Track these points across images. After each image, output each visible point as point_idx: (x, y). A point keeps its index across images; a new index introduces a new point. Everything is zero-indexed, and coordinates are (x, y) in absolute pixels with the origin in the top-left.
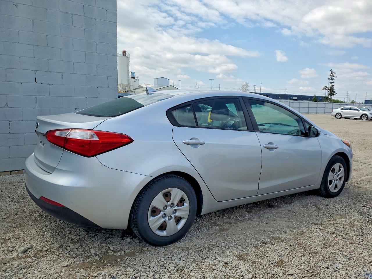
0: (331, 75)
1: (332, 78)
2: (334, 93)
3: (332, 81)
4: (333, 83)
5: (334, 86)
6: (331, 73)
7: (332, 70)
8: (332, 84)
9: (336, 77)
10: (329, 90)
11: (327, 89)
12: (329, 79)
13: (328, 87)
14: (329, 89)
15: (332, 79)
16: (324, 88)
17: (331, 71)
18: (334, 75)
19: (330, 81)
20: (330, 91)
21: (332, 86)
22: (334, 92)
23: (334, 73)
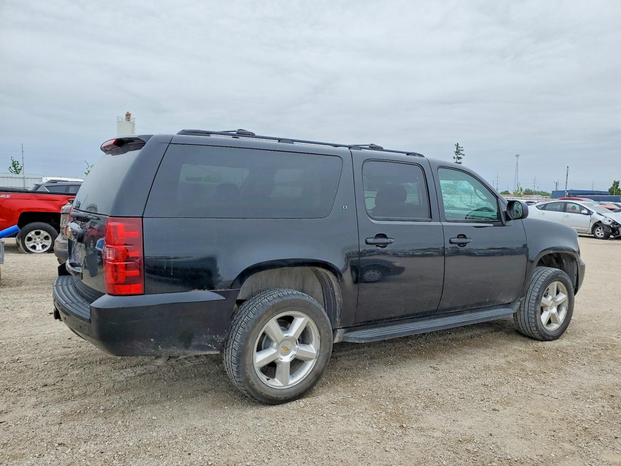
0: (457, 153)
1: (459, 156)
3: (458, 161)
4: (460, 163)
6: (457, 149)
7: (458, 144)
9: (464, 155)
12: (454, 158)
15: (460, 158)
17: (457, 145)
18: (461, 152)
19: (455, 160)
23: (460, 149)
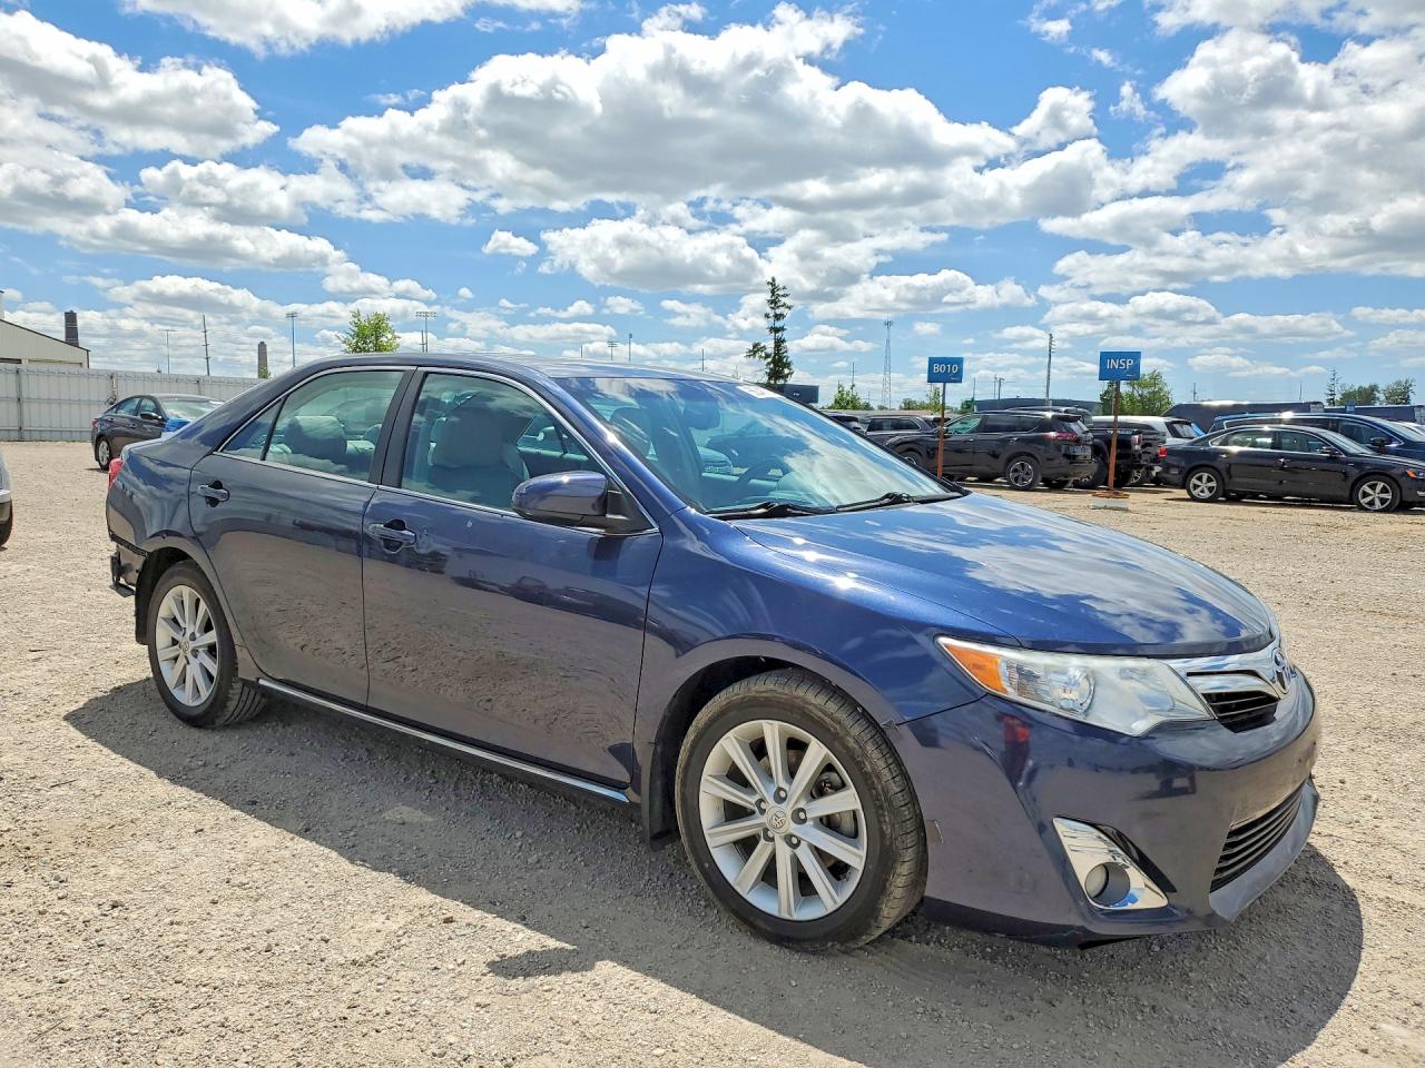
0: (774, 302)
1: (778, 311)
2: (786, 371)
3: (778, 324)
4: (782, 329)
5: (784, 341)
6: (773, 292)
7: (774, 280)
8: (779, 334)
9: (789, 308)
10: (769, 360)
11: (763, 355)
12: (767, 316)
13: (764, 347)
14: (767, 356)
15: (778, 317)
16: (750, 351)
17: (773, 283)
18: (783, 300)
19: (771, 325)
20: (773, 361)
21: (779, 343)
22: (788, 365)
23: (781, 293)
